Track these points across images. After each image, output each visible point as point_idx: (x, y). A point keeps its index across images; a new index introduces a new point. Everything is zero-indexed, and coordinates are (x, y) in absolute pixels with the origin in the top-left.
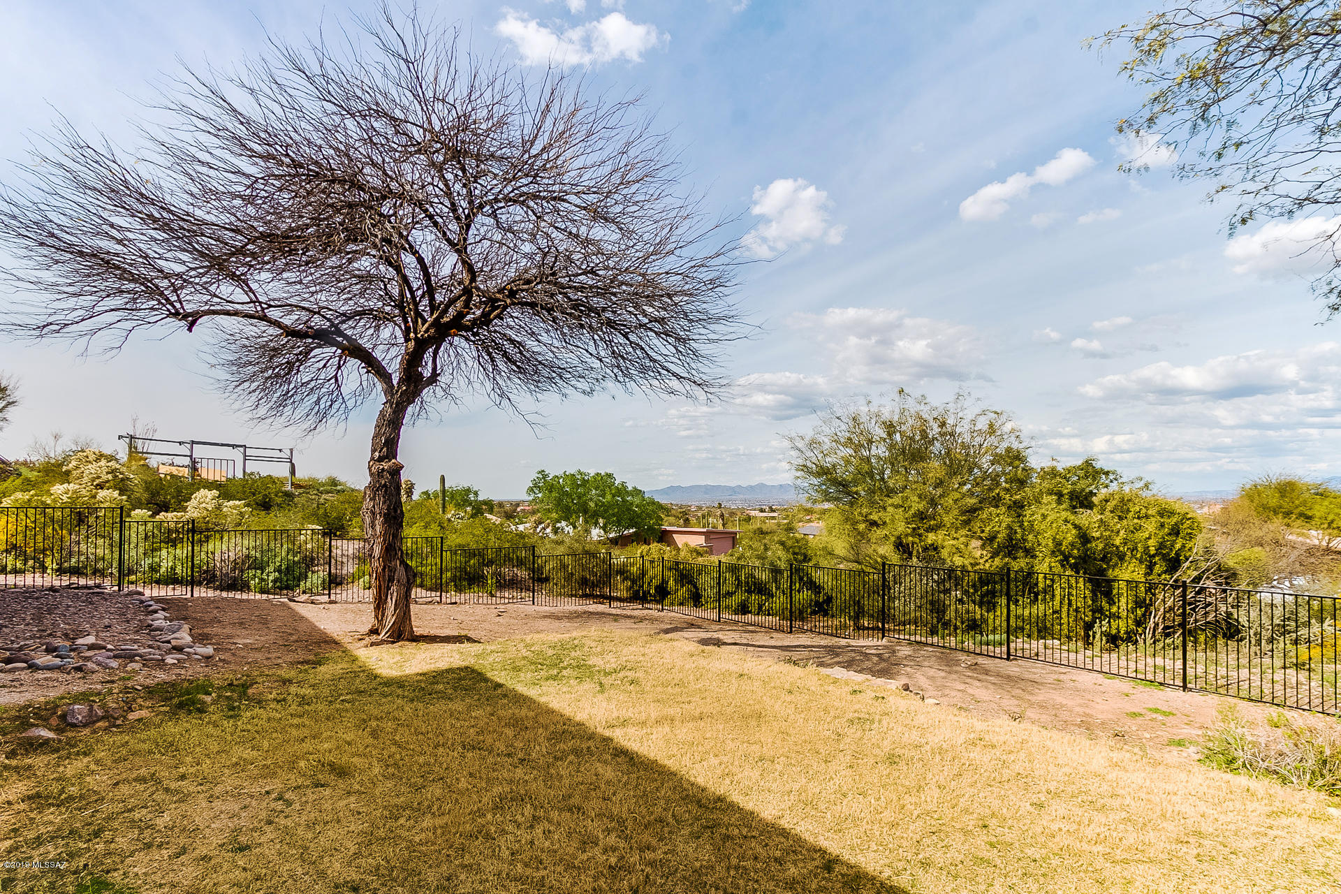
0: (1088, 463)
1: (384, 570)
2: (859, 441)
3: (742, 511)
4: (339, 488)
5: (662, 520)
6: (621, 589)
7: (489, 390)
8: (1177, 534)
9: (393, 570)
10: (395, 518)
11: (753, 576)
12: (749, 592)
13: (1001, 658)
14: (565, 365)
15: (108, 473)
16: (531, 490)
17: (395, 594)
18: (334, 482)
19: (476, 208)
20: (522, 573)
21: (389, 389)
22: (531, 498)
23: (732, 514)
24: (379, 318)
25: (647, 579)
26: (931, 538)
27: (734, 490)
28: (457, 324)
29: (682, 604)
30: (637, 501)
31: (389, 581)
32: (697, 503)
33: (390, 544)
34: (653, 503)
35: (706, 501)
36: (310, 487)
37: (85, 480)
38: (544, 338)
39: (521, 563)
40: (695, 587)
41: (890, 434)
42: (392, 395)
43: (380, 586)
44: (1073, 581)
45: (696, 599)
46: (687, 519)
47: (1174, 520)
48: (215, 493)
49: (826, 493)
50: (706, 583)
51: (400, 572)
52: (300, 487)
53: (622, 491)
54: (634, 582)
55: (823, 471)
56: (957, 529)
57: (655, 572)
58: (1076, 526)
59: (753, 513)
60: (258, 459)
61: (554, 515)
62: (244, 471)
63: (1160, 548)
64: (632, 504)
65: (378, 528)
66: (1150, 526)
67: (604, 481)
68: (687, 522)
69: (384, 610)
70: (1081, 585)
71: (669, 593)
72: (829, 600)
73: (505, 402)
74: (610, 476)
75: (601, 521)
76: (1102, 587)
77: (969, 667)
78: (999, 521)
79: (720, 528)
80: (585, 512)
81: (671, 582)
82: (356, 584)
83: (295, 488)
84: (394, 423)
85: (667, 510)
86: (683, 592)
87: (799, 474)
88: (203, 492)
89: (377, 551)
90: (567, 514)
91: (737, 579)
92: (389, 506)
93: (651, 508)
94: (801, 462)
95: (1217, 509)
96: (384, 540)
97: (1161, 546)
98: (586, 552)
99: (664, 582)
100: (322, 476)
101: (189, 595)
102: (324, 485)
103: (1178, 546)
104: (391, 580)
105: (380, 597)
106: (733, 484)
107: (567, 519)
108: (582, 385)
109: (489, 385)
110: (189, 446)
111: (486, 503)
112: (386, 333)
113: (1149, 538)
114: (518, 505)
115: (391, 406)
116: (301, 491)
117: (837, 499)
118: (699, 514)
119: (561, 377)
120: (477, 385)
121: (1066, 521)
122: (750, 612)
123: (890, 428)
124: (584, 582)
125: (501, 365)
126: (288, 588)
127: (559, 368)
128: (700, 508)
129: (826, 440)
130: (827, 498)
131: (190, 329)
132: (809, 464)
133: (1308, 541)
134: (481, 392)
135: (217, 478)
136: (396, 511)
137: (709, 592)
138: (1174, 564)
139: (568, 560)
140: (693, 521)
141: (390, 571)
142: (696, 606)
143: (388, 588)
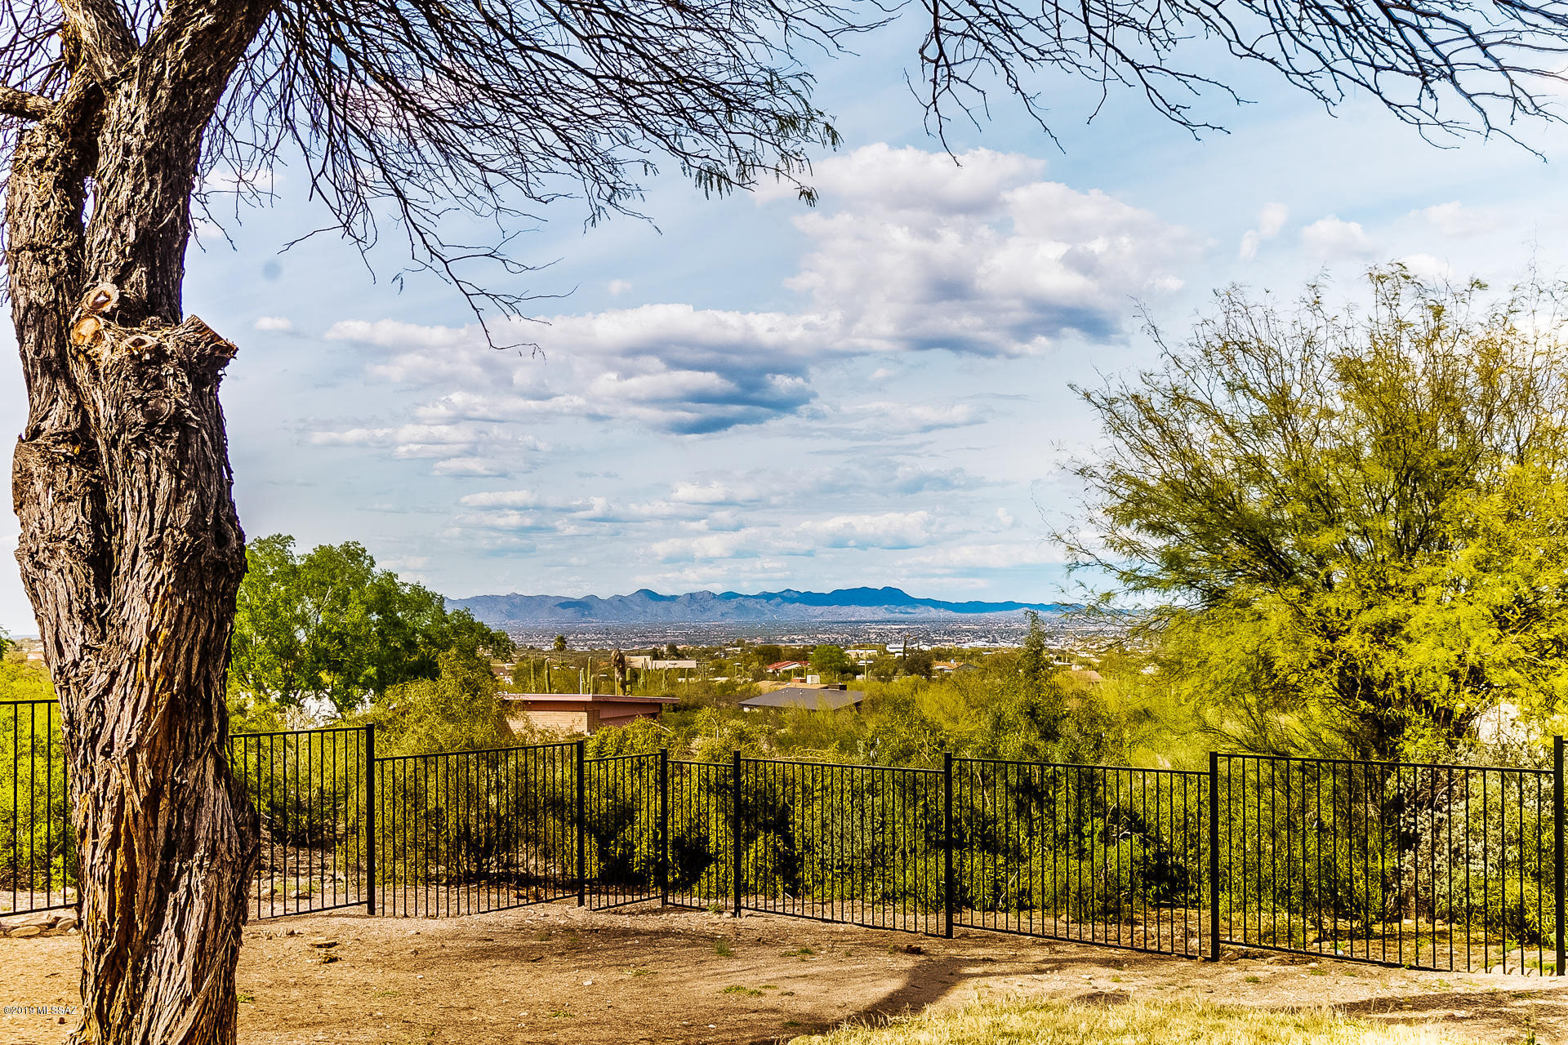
1: (151, 803)
9: (188, 804)
10: (220, 568)
17: (199, 906)
31: (169, 853)
33: (189, 689)
43: (130, 878)
74: (354, 553)
84: (168, 163)
89: (123, 727)
96: (168, 672)
104: (179, 845)
105: (129, 924)
136: (221, 540)
141: (178, 806)
142: (794, 893)
143: (166, 883)
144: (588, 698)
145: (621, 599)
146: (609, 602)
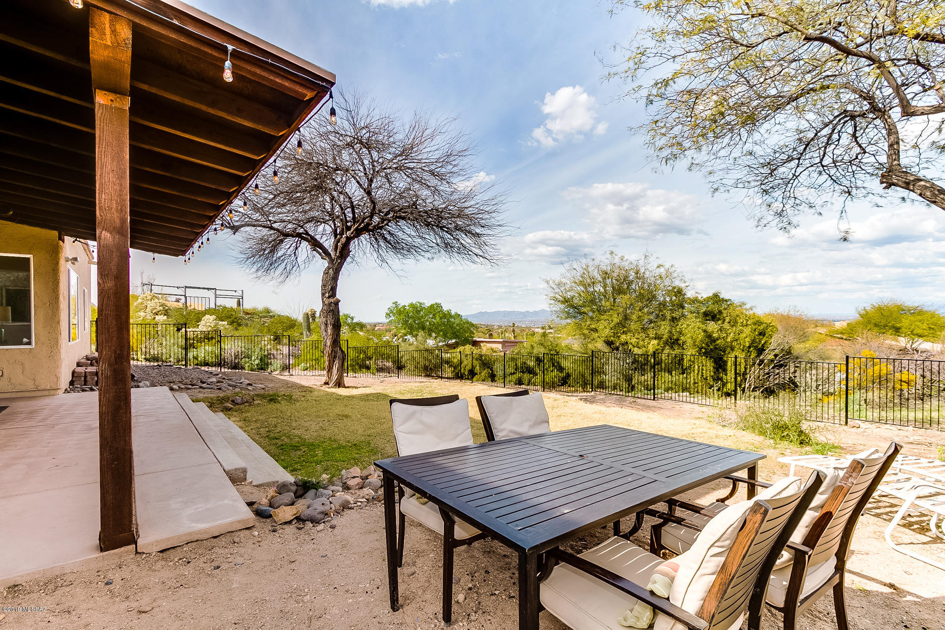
0: (716, 296)
1: (332, 352)
2: (587, 283)
3: (529, 328)
4: (271, 314)
5: (473, 334)
6: (448, 371)
7: (376, 257)
8: (764, 335)
9: (336, 352)
10: (337, 326)
11: (525, 363)
12: (523, 372)
13: (651, 400)
14: (418, 245)
15: (160, 306)
16: (388, 315)
17: (337, 365)
18: (268, 311)
19: (376, 173)
20: (389, 364)
21: (332, 261)
22: (388, 320)
23: (523, 330)
24: (317, 221)
25: (463, 365)
26: (623, 338)
27: (525, 314)
28: (366, 229)
29: (484, 380)
30: (457, 321)
31: (334, 358)
32: (498, 324)
33: (335, 339)
34: (468, 323)
35: (506, 322)
36: (254, 314)
37: (148, 310)
38: (408, 231)
39: (388, 357)
40: (492, 371)
41: (604, 279)
42: (333, 265)
43: (330, 360)
44: (704, 362)
45: (493, 377)
46: (491, 334)
47: (761, 328)
48: (214, 317)
49: (568, 313)
50: (498, 368)
51: (339, 353)
52: (247, 314)
53: (447, 315)
54: (455, 368)
55: (566, 301)
56: (639, 333)
57: (467, 363)
58: (705, 331)
59: (537, 330)
60: (222, 296)
61: (403, 331)
62: (215, 305)
63: (752, 343)
64: (454, 323)
65: (329, 331)
66: (747, 331)
67: (435, 309)
68: (491, 336)
69: (332, 372)
70: (708, 364)
71: (476, 374)
72: (568, 376)
73: (385, 264)
74: (439, 305)
75: (434, 335)
76: (720, 365)
77: (631, 403)
78: (664, 329)
79: (513, 339)
80: (423, 328)
81: (478, 368)
82: (297, 368)
83: (245, 315)
85: (476, 327)
86: (485, 373)
87: (552, 302)
88: (207, 316)
89: (329, 343)
90: (412, 330)
91: (516, 365)
92: (335, 320)
93: (466, 326)
94: (553, 295)
95: (845, 324)
96: (332, 337)
97: (753, 341)
98: (427, 350)
99: (473, 367)
100: (260, 306)
101: (219, 370)
102: (261, 313)
103: (763, 342)
104: (335, 357)
105: (330, 366)
106: (523, 310)
107: (411, 333)
108: (428, 255)
109: (375, 255)
110: (183, 289)
111: (357, 324)
112: (321, 228)
113: (747, 337)
114: (375, 326)
115: (333, 270)
116: (249, 316)
117: (575, 317)
118: (500, 331)
119: (416, 251)
120: (369, 255)
121: (699, 328)
122: (523, 384)
123: (606, 275)
124: (426, 368)
125: (382, 243)
126: (262, 369)
127: (415, 246)
128: (500, 327)
129: (568, 282)
130: (569, 315)
131: (234, 234)
132: (557, 296)
133: (899, 344)
134: (371, 258)
135: (200, 309)
136: (338, 323)
137: (499, 373)
138: (761, 351)
139: (416, 355)
140: (495, 335)
141: (335, 353)
142: (492, 382)
143: (334, 361)
144: (502, 340)
145: (536, 312)
146: (532, 313)
